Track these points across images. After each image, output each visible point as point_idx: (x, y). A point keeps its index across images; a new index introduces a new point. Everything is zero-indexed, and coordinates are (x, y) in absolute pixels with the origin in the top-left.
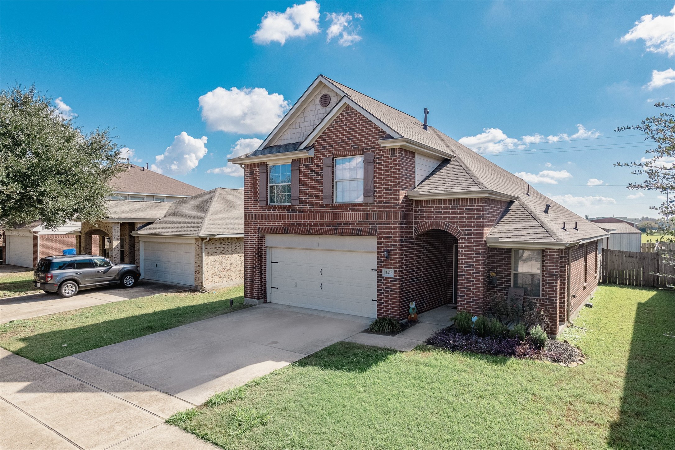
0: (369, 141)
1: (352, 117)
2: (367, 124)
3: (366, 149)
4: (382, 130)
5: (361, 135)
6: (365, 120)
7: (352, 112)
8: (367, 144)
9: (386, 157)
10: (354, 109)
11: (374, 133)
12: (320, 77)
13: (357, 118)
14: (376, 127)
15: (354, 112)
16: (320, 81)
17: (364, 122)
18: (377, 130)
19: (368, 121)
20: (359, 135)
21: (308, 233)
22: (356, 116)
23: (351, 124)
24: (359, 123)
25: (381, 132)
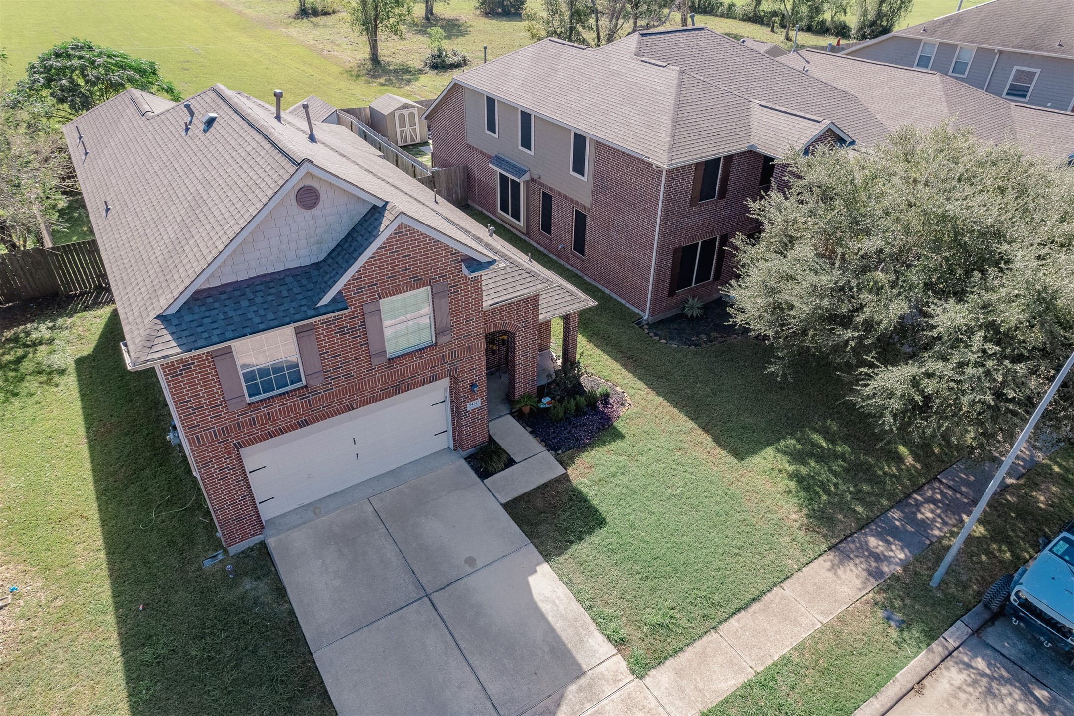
0: (438, 268)
1: (407, 238)
2: (433, 246)
3: (433, 279)
4: (456, 250)
5: (424, 262)
6: (429, 240)
7: (406, 231)
8: (434, 272)
9: (464, 283)
10: (410, 227)
11: (445, 256)
12: (306, 163)
13: (416, 240)
14: (447, 247)
15: (410, 230)
16: (308, 172)
17: (427, 244)
18: (449, 252)
19: (434, 242)
20: (421, 262)
21: (350, 408)
22: (415, 237)
23: (406, 249)
24: (420, 245)
25: (455, 253)
